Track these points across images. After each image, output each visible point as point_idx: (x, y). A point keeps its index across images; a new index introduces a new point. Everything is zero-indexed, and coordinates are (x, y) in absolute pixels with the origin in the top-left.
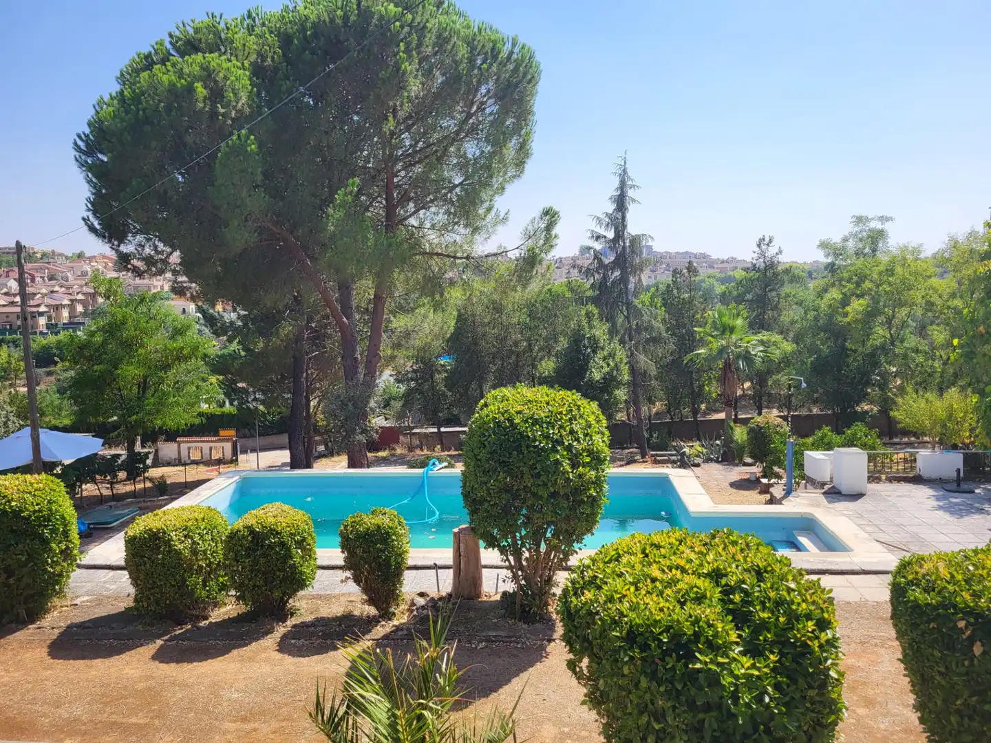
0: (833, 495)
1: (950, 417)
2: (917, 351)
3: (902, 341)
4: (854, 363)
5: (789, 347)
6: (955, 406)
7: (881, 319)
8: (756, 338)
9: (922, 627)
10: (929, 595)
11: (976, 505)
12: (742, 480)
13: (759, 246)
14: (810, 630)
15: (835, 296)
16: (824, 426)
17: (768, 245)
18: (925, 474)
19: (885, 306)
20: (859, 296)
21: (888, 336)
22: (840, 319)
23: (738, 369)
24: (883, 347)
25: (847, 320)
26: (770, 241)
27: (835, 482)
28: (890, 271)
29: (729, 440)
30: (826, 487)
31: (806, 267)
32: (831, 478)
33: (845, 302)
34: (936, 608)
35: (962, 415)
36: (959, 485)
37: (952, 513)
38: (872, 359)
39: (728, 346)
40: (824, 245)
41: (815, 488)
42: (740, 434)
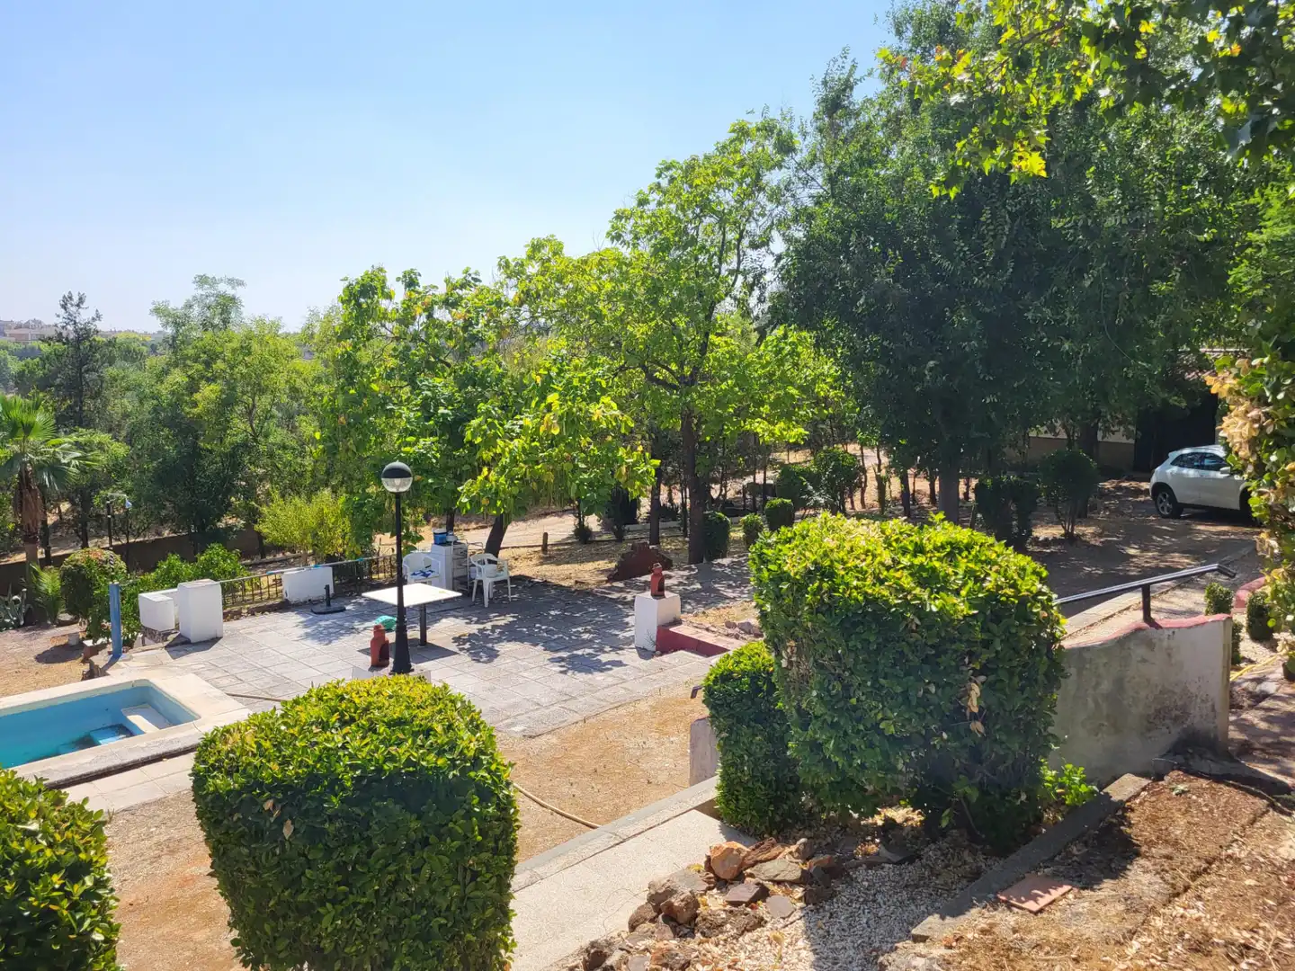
0: (179, 647)
1: (321, 524)
2: (284, 447)
3: (266, 436)
4: (212, 467)
5: (121, 449)
6: (326, 511)
7: (240, 409)
8: (67, 440)
9: (225, 822)
10: (232, 778)
11: (347, 624)
12: (56, 647)
13: (64, 307)
14: (57, 886)
15: (179, 379)
16: (170, 554)
17: (78, 305)
18: (293, 598)
19: (244, 393)
20: (209, 380)
21: (249, 430)
22: (187, 409)
23: (42, 486)
24: (244, 445)
25: (195, 411)
26: (81, 300)
27: (182, 630)
28: (246, 350)
29: (34, 592)
30: (171, 638)
31: (148, 339)
32: (177, 625)
33: (193, 387)
34: (239, 793)
35: (333, 520)
36: (329, 605)
37: (320, 640)
38: (233, 460)
39: (23, 454)
40: (158, 311)
41: (156, 642)
42: (49, 581)
